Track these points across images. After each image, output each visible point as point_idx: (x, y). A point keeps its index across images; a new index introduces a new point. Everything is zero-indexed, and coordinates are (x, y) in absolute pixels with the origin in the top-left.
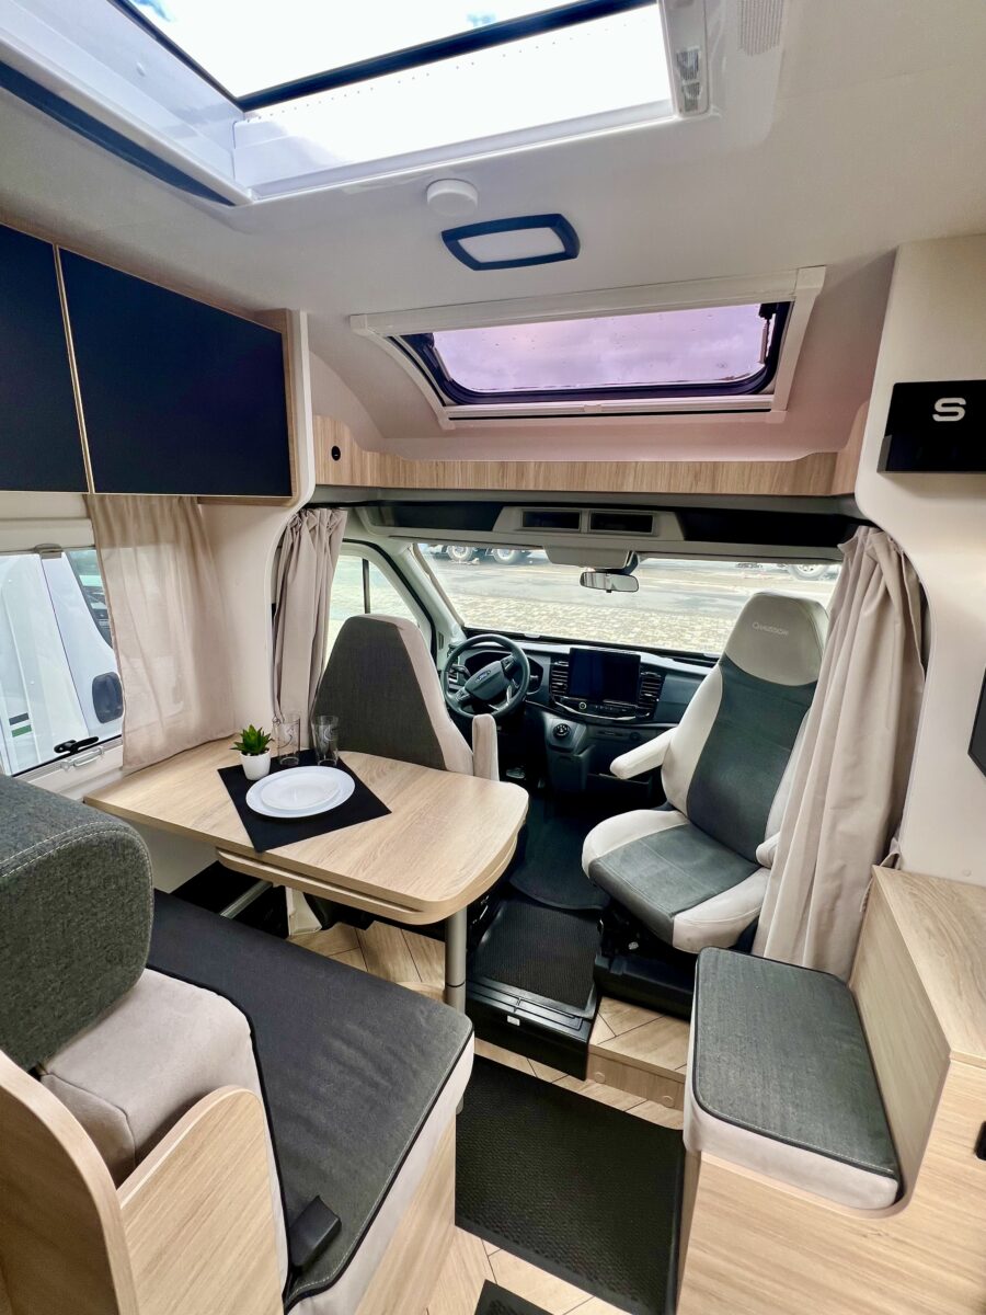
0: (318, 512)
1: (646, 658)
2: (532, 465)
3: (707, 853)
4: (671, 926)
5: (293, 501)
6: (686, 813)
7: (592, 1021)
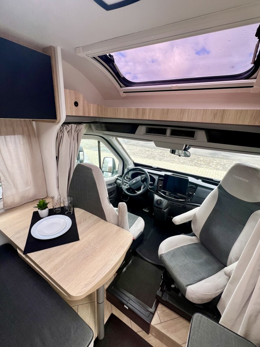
0: (70, 125)
1: (191, 179)
2: (148, 110)
3: (205, 257)
4: (186, 290)
5: (57, 121)
6: (199, 238)
7: (153, 314)
